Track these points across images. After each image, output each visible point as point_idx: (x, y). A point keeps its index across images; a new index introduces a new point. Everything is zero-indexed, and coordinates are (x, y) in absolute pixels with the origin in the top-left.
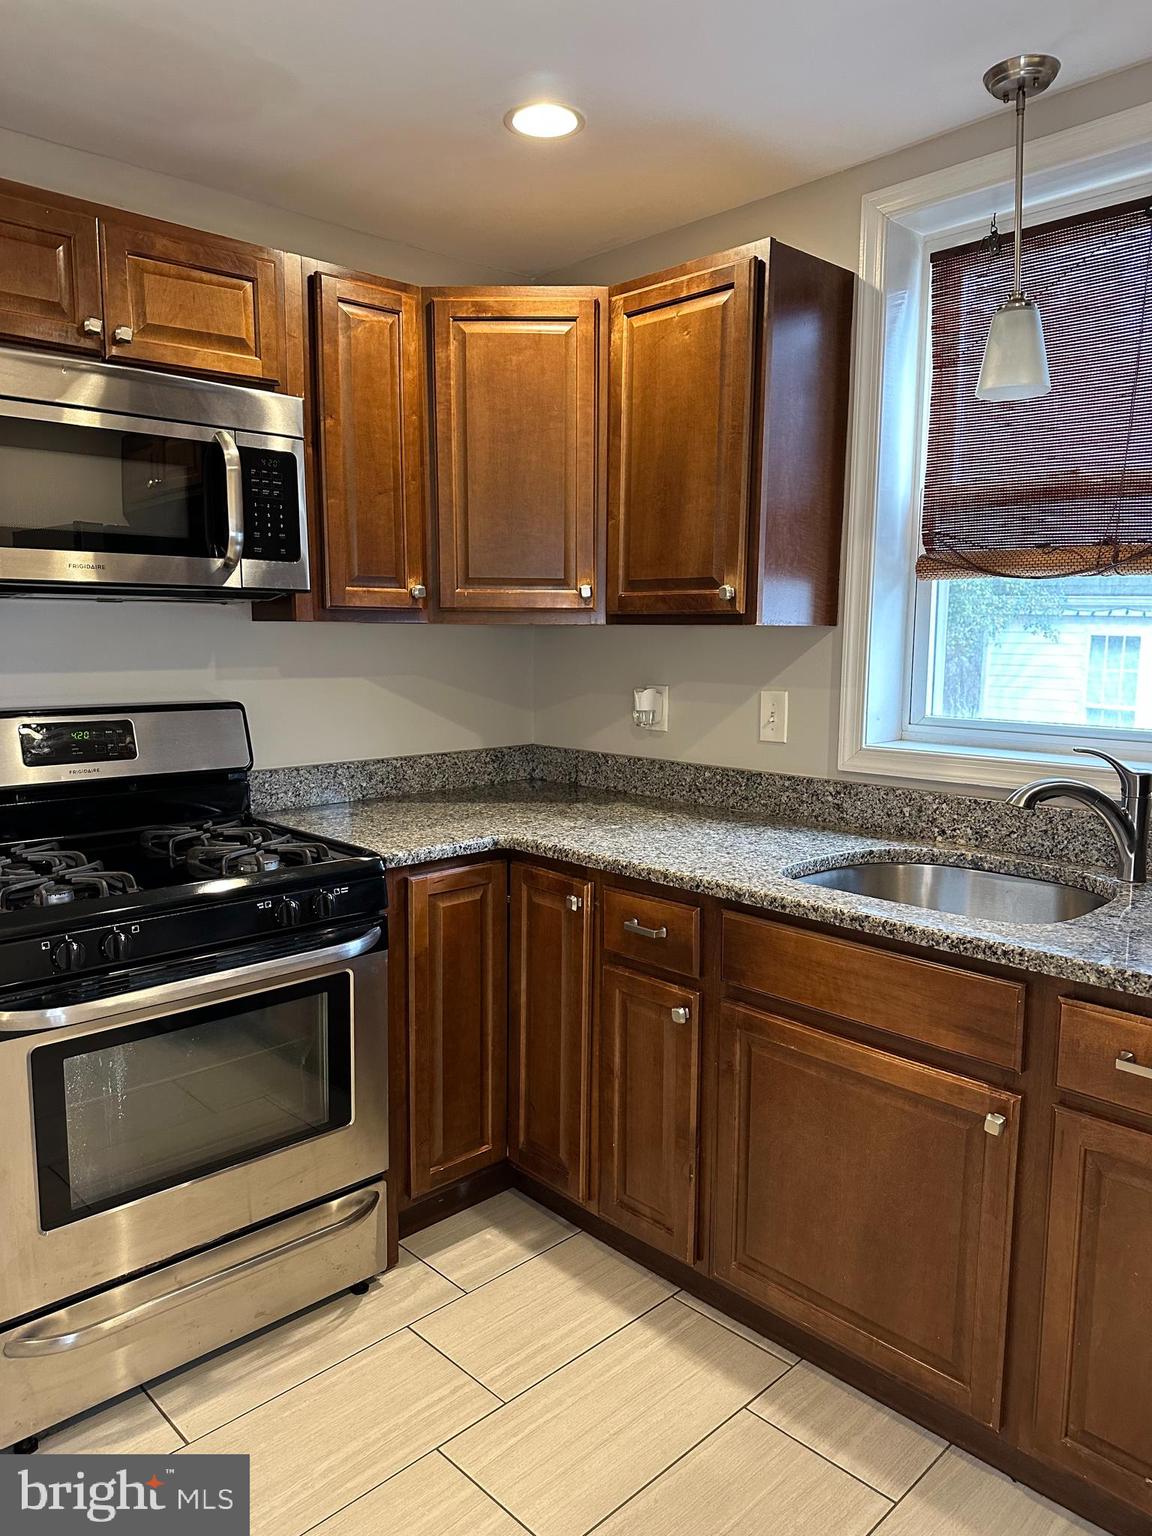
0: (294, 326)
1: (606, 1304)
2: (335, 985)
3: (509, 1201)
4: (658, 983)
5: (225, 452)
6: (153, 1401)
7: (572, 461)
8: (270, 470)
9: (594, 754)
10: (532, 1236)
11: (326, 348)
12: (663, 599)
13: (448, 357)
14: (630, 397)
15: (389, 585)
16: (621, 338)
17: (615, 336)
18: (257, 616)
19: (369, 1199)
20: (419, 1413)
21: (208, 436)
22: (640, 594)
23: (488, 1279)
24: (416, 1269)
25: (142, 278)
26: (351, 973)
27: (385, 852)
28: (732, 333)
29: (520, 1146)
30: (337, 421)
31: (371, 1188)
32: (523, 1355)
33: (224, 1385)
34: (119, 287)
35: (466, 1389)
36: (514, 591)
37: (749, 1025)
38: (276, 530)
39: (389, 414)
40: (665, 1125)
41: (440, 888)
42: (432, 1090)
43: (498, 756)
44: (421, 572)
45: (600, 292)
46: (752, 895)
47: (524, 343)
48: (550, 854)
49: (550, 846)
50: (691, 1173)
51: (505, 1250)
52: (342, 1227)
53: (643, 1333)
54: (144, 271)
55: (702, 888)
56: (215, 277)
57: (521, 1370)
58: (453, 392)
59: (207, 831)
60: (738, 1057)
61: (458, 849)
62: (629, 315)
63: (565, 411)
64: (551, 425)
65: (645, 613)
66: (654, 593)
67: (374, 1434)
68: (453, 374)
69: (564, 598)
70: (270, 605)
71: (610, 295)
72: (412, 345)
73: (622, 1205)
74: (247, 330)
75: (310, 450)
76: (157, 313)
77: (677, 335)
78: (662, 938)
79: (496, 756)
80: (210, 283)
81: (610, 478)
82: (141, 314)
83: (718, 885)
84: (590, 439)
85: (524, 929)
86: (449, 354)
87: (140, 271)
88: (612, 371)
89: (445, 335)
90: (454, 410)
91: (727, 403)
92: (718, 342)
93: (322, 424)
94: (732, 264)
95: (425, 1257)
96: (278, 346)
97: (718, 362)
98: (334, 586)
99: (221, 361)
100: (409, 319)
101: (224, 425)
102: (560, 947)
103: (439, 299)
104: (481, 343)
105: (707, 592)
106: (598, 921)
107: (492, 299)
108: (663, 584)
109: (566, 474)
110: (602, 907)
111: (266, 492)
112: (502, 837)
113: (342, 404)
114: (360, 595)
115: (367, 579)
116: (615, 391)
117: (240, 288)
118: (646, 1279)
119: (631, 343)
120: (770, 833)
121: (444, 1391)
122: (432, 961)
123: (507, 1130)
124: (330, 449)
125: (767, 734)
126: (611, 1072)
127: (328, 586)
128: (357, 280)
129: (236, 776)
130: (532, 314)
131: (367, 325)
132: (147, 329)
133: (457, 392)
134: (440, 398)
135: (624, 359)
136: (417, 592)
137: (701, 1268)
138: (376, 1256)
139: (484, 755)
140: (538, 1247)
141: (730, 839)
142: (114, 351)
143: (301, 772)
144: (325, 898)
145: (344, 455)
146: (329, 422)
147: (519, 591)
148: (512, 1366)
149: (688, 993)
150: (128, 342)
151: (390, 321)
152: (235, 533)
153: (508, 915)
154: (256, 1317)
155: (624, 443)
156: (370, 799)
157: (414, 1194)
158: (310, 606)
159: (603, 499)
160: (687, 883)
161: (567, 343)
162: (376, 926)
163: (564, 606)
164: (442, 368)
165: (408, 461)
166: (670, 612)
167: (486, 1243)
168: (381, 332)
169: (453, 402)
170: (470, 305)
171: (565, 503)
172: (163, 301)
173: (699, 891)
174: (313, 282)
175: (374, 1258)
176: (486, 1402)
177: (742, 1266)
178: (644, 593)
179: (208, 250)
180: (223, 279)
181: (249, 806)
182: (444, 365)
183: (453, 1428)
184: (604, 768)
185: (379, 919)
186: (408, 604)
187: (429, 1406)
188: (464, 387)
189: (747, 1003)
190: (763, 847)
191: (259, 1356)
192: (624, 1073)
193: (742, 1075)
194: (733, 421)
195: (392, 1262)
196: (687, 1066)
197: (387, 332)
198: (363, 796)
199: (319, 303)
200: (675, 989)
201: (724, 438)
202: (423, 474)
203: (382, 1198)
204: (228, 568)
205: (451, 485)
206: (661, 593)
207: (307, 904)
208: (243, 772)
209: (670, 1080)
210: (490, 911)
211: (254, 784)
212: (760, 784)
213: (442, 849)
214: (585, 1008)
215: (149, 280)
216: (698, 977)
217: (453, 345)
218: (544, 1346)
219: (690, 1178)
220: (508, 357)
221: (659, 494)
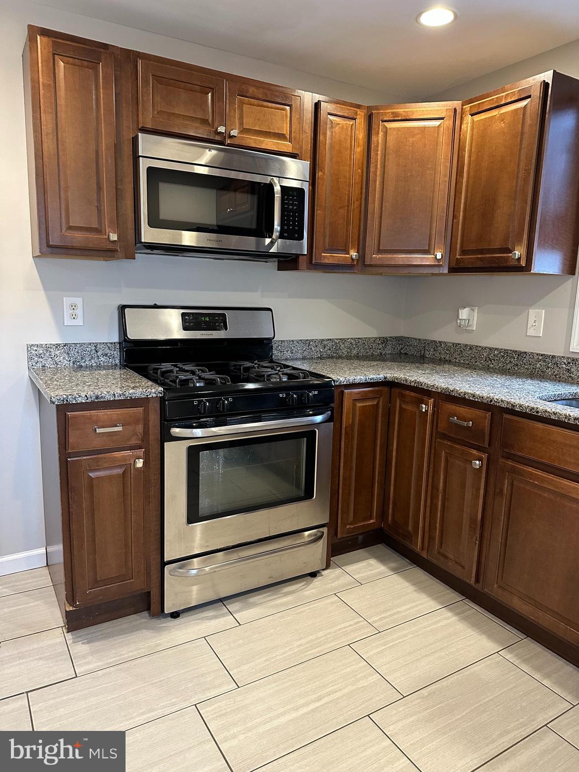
0: (307, 127)
1: (429, 599)
2: (309, 435)
3: (381, 548)
4: (466, 448)
5: (275, 188)
6: (225, 606)
7: (437, 189)
8: (293, 196)
9: (434, 341)
10: (393, 565)
11: (321, 137)
12: (481, 259)
13: (378, 140)
14: (470, 157)
15: (341, 253)
16: (467, 127)
17: (464, 126)
18: (280, 269)
19: (319, 534)
20: (340, 629)
21: (267, 180)
22: (468, 257)
23: (371, 580)
24: (338, 571)
25: (242, 106)
26: (317, 431)
27: (334, 377)
28: (528, 121)
29: (389, 522)
30: (324, 173)
31: (321, 529)
32: (388, 614)
33: (254, 605)
34: (233, 111)
35: (362, 623)
36: (402, 256)
37: (513, 471)
38: (294, 225)
39: (348, 169)
40: (464, 517)
41: (358, 397)
42: (350, 490)
43: (385, 341)
44: (357, 247)
45: (457, 104)
46: (521, 406)
47: (417, 131)
48: (413, 384)
49: (413, 380)
50: (476, 541)
51: (380, 569)
52: (308, 544)
53: (446, 613)
54: (243, 103)
55: (493, 402)
56: (274, 105)
57: (387, 620)
58: (379, 157)
59: (256, 364)
60: (506, 486)
61: (367, 379)
62: (472, 115)
63: (435, 166)
64: (428, 172)
65: (470, 266)
66: (475, 256)
67: (320, 634)
68: (380, 149)
69: (426, 259)
70: (287, 262)
71: (463, 105)
72: (361, 135)
73: (439, 553)
74: (286, 129)
75: (311, 187)
76: (248, 123)
77: (498, 123)
78: (470, 427)
79: (384, 341)
80: (271, 108)
81: (456, 199)
82: (241, 123)
83: (502, 401)
84: (447, 179)
85: (397, 420)
86: (378, 138)
87: (242, 103)
88: (461, 143)
89: (377, 129)
90: (379, 166)
91: (523, 158)
92: (520, 126)
93: (317, 174)
94: (530, 85)
95: (342, 566)
96: (299, 137)
97: (519, 137)
98: (317, 253)
99: (274, 145)
100: (361, 121)
101: (275, 175)
102: (414, 429)
103: (376, 111)
104: (395, 133)
105: (505, 255)
106: (435, 418)
107: (402, 110)
108: (481, 251)
109: (433, 196)
110: (438, 411)
111: (291, 207)
112: (389, 375)
113: (326, 165)
114: (328, 257)
115: (332, 250)
116: (462, 154)
117: (284, 110)
118: (448, 591)
119: (472, 129)
120: (529, 381)
121: (351, 623)
122: (353, 430)
123: (383, 514)
124: (320, 187)
125: (531, 332)
126: (438, 490)
127: (314, 253)
128: (337, 104)
129: (267, 342)
130: (421, 117)
131: (341, 126)
132: (244, 131)
133: (381, 158)
134: (372, 160)
135: (468, 137)
136: (354, 257)
137: (478, 587)
138: (321, 561)
139: (378, 340)
140: (396, 570)
141: (508, 383)
142: (229, 142)
143: (294, 342)
144: (308, 395)
145: (326, 189)
146: (320, 173)
147: (404, 256)
148: (383, 617)
149: (482, 454)
150: (235, 137)
151: (351, 123)
152: (277, 227)
153: (389, 414)
154: (269, 578)
155: (465, 180)
156: (324, 357)
157: (339, 536)
158: (305, 263)
159: (451, 209)
160: (485, 399)
161: (438, 131)
162: (329, 411)
163: (427, 264)
164: (375, 146)
165: (356, 191)
166: (484, 266)
167: (371, 565)
168: (347, 129)
169: (379, 163)
170: (390, 114)
171: (432, 212)
172: (251, 117)
173: (492, 403)
174: (317, 105)
175: (320, 562)
176: (370, 631)
177: (499, 587)
178: (471, 256)
179: (271, 92)
180: (277, 106)
181: (272, 356)
182: (376, 144)
183: (356, 638)
184: (439, 348)
185: (331, 407)
186: (349, 262)
187: (345, 628)
188: (384, 155)
189: (513, 460)
190: (526, 386)
191: (269, 596)
192: (444, 491)
193: (508, 495)
194: (526, 166)
195: (328, 566)
196: (478, 489)
197: (349, 129)
198: (321, 356)
199: (319, 116)
200: (475, 452)
201: (520, 175)
202: (361, 198)
203: (325, 535)
204: (272, 243)
205: (375, 203)
206: (479, 256)
207: (300, 397)
208: (270, 340)
209: (468, 495)
210: (380, 410)
211: (274, 346)
212: (525, 358)
213: (360, 378)
214: (426, 459)
215: (245, 107)
216: (487, 447)
217: (381, 134)
218: (398, 612)
219: (476, 544)
220: (408, 139)
221: (482, 205)
